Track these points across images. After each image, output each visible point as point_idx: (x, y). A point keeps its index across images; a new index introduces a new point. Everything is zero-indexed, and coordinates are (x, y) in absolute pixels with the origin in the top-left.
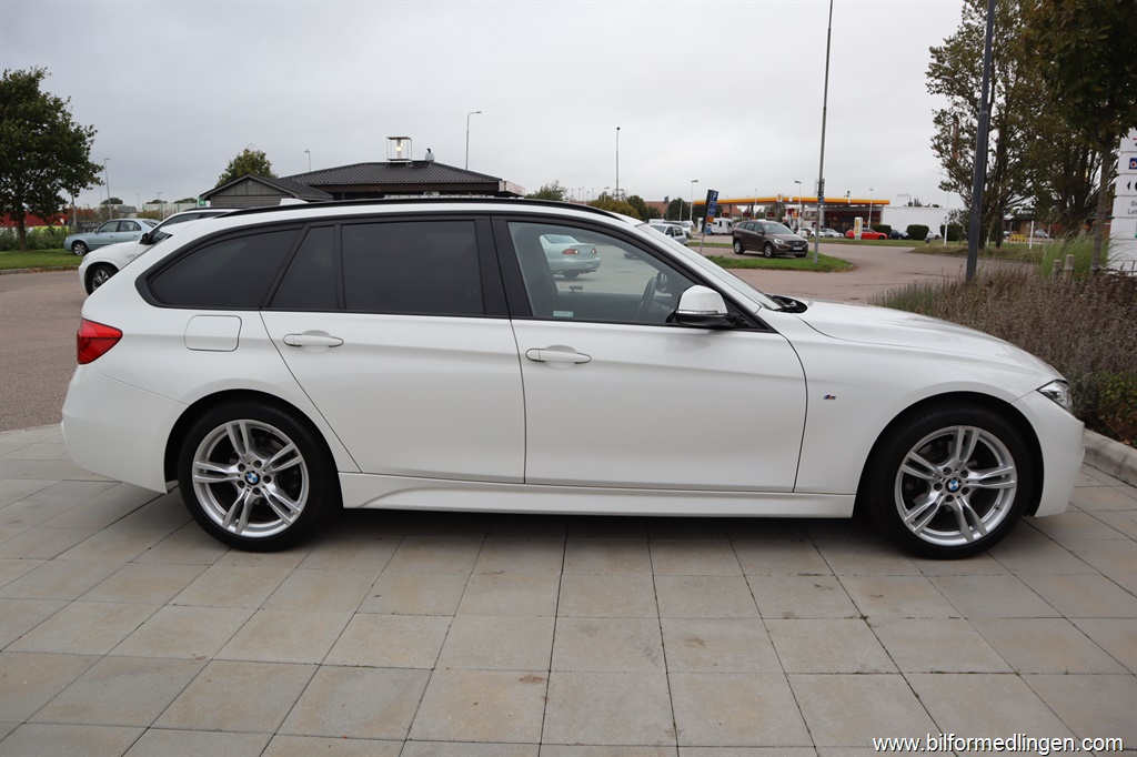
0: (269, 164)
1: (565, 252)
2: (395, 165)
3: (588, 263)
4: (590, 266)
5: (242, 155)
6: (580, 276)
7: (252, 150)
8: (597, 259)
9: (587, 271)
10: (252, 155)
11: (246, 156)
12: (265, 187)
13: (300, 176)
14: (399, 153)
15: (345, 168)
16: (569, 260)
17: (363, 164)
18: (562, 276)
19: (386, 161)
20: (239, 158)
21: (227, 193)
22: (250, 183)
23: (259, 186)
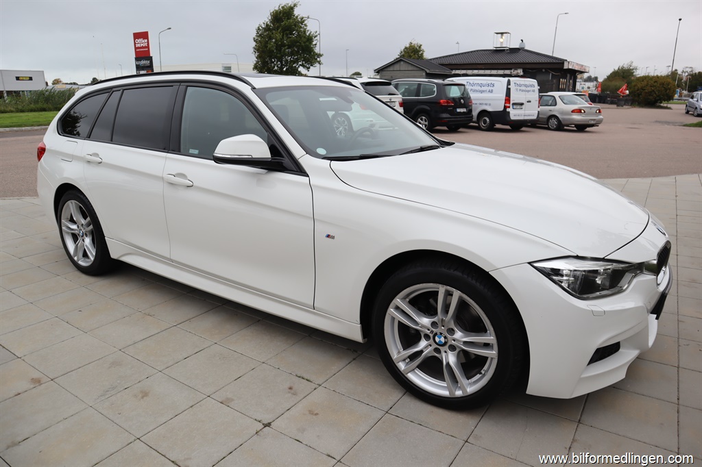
0: (423, 51)
1: (573, 111)
2: (498, 51)
3: (592, 120)
4: (592, 122)
5: (408, 46)
6: (588, 129)
7: (414, 43)
8: (601, 117)
9: (592, 126)
10: (414, 46)
11: (410, 46)
12: (410, 66)
13: (437, 58)
14: (502, 43)
15: (465, 53)
16: (576, 117)
17: (477, 51)
18: (575, 129)
19: (492, 48)
20: (406, 48)
21: (389, 69)
22: (402, 63)
23: (407, 65)
